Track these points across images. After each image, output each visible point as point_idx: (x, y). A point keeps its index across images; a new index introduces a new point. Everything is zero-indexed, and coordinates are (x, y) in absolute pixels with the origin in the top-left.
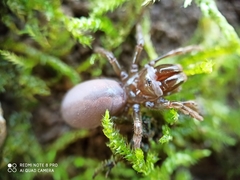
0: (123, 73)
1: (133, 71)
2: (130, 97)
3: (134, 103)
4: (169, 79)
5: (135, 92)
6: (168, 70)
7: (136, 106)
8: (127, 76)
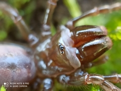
0: (31, 37)
1: (44, 34)
2: (40, 69)
3: (45, 77)
4: (88, 44)
5: (46, 62)
6: (87, 33)
7: (47, 81)
8: (36, 40)
